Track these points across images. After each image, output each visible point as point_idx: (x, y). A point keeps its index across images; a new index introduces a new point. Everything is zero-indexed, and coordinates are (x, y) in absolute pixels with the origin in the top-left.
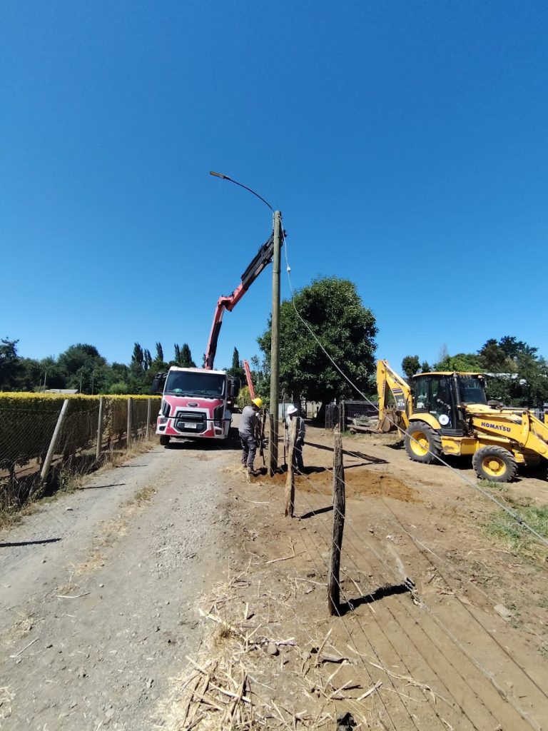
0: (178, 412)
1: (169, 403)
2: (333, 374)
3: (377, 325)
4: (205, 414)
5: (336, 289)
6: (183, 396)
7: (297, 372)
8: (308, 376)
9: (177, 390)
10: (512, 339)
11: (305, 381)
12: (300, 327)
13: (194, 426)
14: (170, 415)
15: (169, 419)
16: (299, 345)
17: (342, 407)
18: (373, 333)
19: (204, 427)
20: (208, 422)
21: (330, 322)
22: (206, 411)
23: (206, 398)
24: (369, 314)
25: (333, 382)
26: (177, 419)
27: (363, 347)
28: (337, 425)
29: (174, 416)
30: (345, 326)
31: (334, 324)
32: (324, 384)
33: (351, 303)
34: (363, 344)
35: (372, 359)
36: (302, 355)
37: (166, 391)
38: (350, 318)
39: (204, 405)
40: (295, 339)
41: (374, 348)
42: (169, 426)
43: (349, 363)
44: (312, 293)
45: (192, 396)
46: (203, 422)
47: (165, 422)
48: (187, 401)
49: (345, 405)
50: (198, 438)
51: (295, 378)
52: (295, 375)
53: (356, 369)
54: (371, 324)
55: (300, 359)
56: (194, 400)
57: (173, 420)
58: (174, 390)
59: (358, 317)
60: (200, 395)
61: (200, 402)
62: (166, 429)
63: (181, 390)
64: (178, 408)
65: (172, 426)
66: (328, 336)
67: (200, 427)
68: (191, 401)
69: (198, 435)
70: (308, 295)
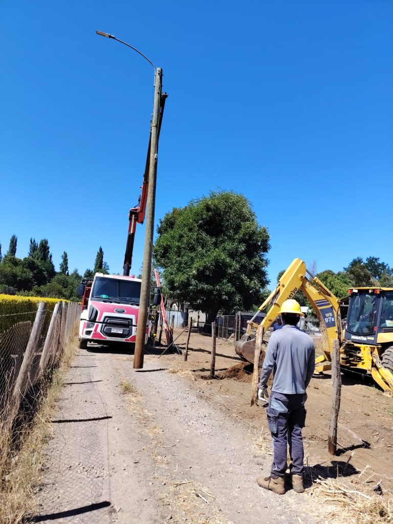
0: (106, 317)
1: (96, 308)
2: (228, 286)
3: (270, 242)
4: (131, 320)
5: (234, 204)
6: (111, 302)
7: (193, 282)
8: (206, 286)
9: (104, 296)
10: (376, 259)
11: (202, 291)
12: (198, 239)
13: (120, 332)
14: (97, 321)
15: (96, 324)
16: (196, 256)
17: (238, 318)
18: (265, 249)
19: (130, 333)
20: (133, 327)
21: (227, 236)
22: (132, 317)
23: (132, 305)
24: (265, 231)
25: (227, 294)
26: (104, 325)
27: (256, 262)
28: (233, 335)
29: (102, 320)
30: (241, 241)
31: (231, 239)
32: (220, 295)
33: (248, 220)
34: (257, 259)
35: (264, 274)
36: (200, 266)
37: (92, 296)
38: (247, 234)
39: (130, 312)
40: (192, 249)
41: (267, 263)
42: (96, 330)
43: (243, 277)
44: (212, 206)
45: (119, 303)
46: (128, 327)
47: (93, 327)
48: (115, 307)
49: (241, 316)
50: (123, 342)
51: (191, 287)
52: (191, 285)
53: (250, 282)
54: (266, 241)
55: (198, 270)
56: (122, 307)
57: (100, 325)
58: (101, 296)
59: (254, 233)
60: (127, 302)
61: (127, 308)
62: (92, 333)
63: (107, 297)
64: (106, 314)
65: (99, 330)
66: (225, 249)
67: (126, 333)
68: (118, 307)
69: (123, 340)
70: (208, 208)
